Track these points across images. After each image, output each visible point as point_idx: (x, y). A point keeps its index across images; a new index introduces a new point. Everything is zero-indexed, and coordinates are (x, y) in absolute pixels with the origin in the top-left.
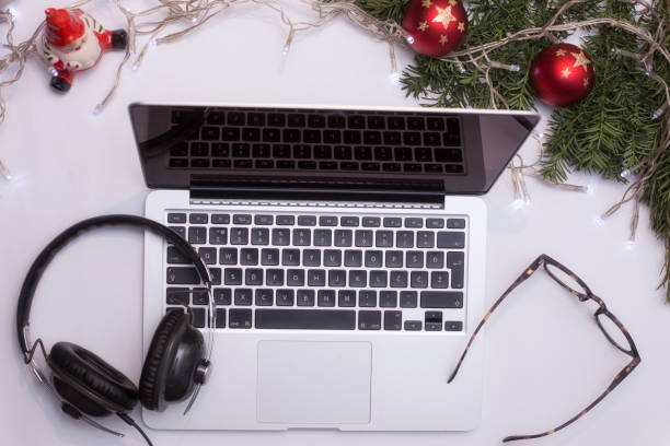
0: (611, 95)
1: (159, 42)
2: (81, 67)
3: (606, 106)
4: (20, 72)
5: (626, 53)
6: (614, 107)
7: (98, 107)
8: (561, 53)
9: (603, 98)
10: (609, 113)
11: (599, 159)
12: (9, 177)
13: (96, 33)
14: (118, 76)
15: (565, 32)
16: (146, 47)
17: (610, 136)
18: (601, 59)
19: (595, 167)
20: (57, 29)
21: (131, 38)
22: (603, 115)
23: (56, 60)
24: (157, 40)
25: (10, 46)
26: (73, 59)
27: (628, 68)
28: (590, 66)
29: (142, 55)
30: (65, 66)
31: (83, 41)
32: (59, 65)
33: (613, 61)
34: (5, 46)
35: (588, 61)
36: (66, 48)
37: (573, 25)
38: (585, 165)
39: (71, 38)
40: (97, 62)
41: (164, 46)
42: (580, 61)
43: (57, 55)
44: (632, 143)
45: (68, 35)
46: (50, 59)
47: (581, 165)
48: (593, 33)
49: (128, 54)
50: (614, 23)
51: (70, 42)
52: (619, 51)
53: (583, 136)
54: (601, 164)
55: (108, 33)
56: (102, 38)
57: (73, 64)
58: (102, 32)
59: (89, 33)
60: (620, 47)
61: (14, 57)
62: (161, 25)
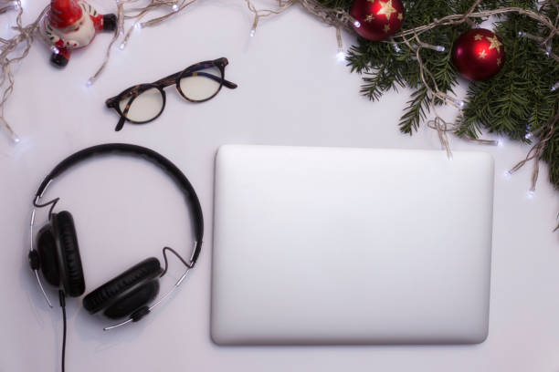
0: (520, 71)
1: (143, 26)
2: (78, 45)
3: (515, 80)
4: (27, 51)
5: (530, 36)
7: (91, 79)
8: (478, 37)
9: (512, 72)
10: (518, 86)
11: (509, 123)
12: (17, 140)
13: (91, 16)
14: (108, 54)
15: (480, 18)
16: (132, 29)
17: (517, 104)
18: (510, 41)
19: (506, 130)
20: (60, 12)
21: (121, 21)
22: (512, 87)
23: (57, 39)
24: (142, 24)
25: (19, 28)
26: (72, 38)
27: (533, 48)
28: (501, 48)
29: (128, 35)
30: (65, 44)
31: (81, 23)
32: (59, 44)
33: (520, 43)
34: (15, 28)
35: (500, 44)
36: (67, 29)
37: (487, 12)
38: (497, 128)
39: (71, 20)
40: (91, 41)
41: (147, 29)
42: (494, 44)
43: (58, 35)
44: (535, 110)
45: (69, 18)
46: (52, 38)
47: (494, 128)
48: (503, 19)
49: (116, 35)
50: (521, 11)
51: (70, 24)
52: (525, 34)
53: (496, 104)
54: (511, 128)
55: (101, 16)
56: (96, 20)
57: (72, 42)
58: (96, 16)
59: (86, 16)
60: (525, 31)
61: (23, 37)
62: (144, 11)
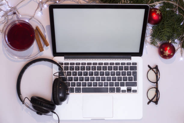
3: (166, 24)
6: (168, 24)
8: (153, 10)
11: (165, 38)
15: (154, 5)
17: (168, 32)
28: (161, 13)
37: (157, 3)
42: (158, 12)
48: (162, 5)
50: (166, 1)
53: (161, 32)
60: (169, 8)
